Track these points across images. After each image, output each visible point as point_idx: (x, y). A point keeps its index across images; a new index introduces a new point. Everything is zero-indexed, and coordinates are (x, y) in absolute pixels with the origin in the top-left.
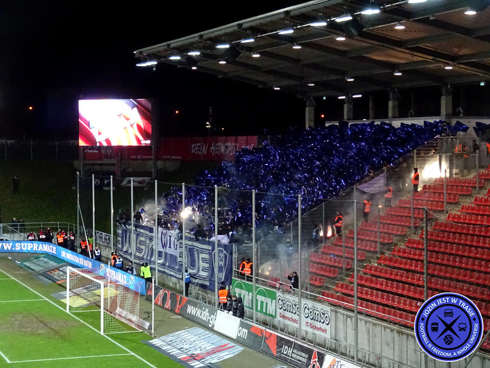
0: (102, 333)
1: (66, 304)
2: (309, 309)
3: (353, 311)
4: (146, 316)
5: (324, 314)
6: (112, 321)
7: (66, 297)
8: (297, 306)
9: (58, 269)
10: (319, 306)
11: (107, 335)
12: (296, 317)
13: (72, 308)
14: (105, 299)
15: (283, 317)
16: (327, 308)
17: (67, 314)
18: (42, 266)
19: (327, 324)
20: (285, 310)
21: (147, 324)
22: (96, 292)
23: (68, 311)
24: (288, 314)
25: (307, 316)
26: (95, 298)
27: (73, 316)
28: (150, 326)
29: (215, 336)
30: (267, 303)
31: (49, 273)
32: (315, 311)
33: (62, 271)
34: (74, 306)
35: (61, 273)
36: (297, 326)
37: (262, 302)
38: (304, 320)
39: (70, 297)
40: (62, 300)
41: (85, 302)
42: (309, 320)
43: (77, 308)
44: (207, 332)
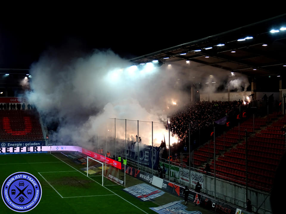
0: (103, 185)
1: (87, 173)
2: (194, 175)
3: (214, 176)
4: (122, 178)
5: (200, 178)
6: (107, 181)
7: (87, 170)
8: (189, 174)
9: (83, 158)
10: (198, 174)
11: (105, 186)
12: (188, 179)
13: (89, 174)
14: (104, 171)
15: (182, 179)
16: (202, 175)
17: (87, 177)
18: (76, 157)
19: (202, 182)
20: (183, 176)
21: (122, 182)
22: (100, 168)
23: (87, 176)
24: (185, 178)
25: (193, 178)
26: (99, 170)
27: (90, 178)
28: (124, 183)
29: (152, 187)
30: (175, 173)
31: (79, 160)
32: (196, 176)
33: (84, 159)
34: (90, 174)
35: (84, 160)
36: (189, 183)
37: (173, 172)
38: (192, 180)
39: (88, 170)
40: (85, 171)
41: (95, 172)
42: (194, 180)
43: (92, 175)
44: (149, 185)
